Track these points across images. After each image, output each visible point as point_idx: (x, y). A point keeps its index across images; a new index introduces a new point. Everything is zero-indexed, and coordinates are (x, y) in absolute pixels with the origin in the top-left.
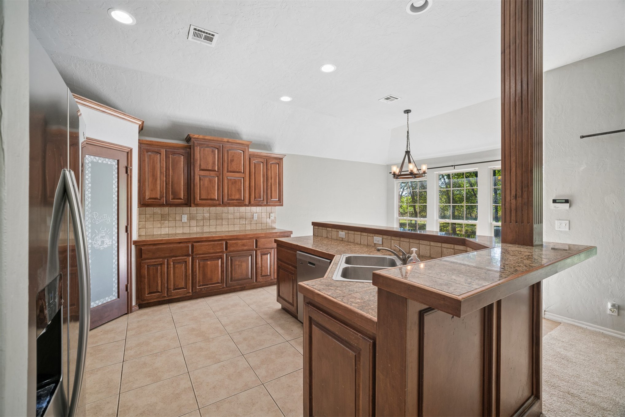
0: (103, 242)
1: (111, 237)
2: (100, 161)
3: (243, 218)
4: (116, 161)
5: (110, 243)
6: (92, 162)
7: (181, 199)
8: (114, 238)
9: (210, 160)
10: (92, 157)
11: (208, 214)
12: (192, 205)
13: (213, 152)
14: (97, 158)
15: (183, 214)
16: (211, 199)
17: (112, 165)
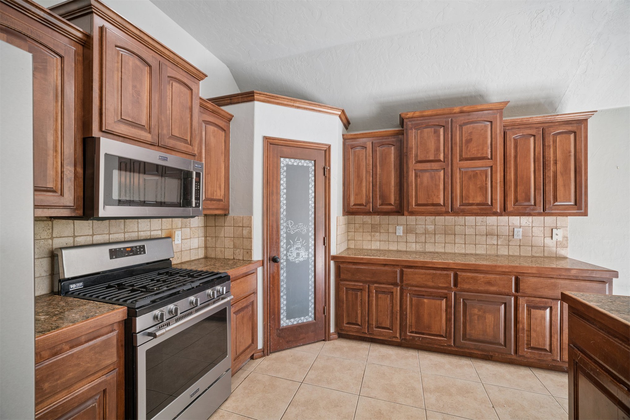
0: (298, 254)
1: (307, 249)
2: (295, 164)
3: (492, 235)
4: (313, 162)
5: (306, 256)
6: (287, 166)
7: (390, 204)
8: (310, 250)
9: (432, 145)
10: (287, 160)
11: (433, 227)
12: (406, 213)
13: (437, 133)
14: (292, 160)
15: (398, 225)
16: (433, 205)
17: (308, 167)
